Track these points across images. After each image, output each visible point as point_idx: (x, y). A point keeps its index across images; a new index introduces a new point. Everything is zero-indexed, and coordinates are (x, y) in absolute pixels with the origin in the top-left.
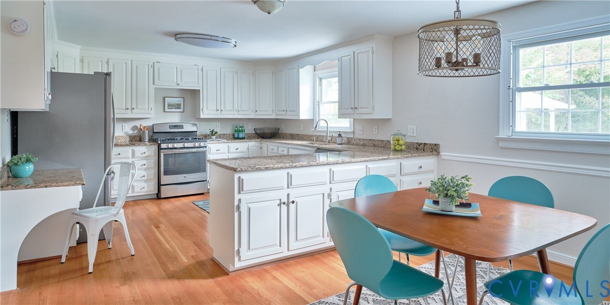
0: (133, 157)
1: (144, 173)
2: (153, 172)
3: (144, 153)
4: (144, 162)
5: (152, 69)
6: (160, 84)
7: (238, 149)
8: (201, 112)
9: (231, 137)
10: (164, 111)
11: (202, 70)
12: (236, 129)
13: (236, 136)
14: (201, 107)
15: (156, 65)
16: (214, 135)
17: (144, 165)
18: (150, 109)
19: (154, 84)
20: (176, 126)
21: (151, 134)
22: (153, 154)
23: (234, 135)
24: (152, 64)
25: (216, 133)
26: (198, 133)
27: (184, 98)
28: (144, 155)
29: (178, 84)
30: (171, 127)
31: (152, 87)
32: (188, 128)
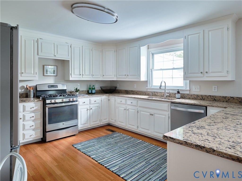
0: (24, 112)
1: (33, 123)
2: (40, 122)
3: (33, 108)
4: (33, 114)
5: (36, 44)
6: (43, 55)
7: (96, 101)
8: (70, 76)
9: (87, 92)
10: (44, 75)
11: (71, 46)
12: (90, 87)
13: (90, 92)
14: (70, 73)
15: (40, 41)
16: (77, 92)
17: (33, 117)
18: (35, 73)
19: (38, 55)
20: (52, 86)
21: (35, 92)
22: (40, 108)
23: (88, 91)
24: (37, 39)
25: (78, 90)
26: (67, 91)
27: (57, 66)
28: (33, 109)
29: (55, 56)
30: (49, 87)
31: (37, 57)
32: (61, 87)
